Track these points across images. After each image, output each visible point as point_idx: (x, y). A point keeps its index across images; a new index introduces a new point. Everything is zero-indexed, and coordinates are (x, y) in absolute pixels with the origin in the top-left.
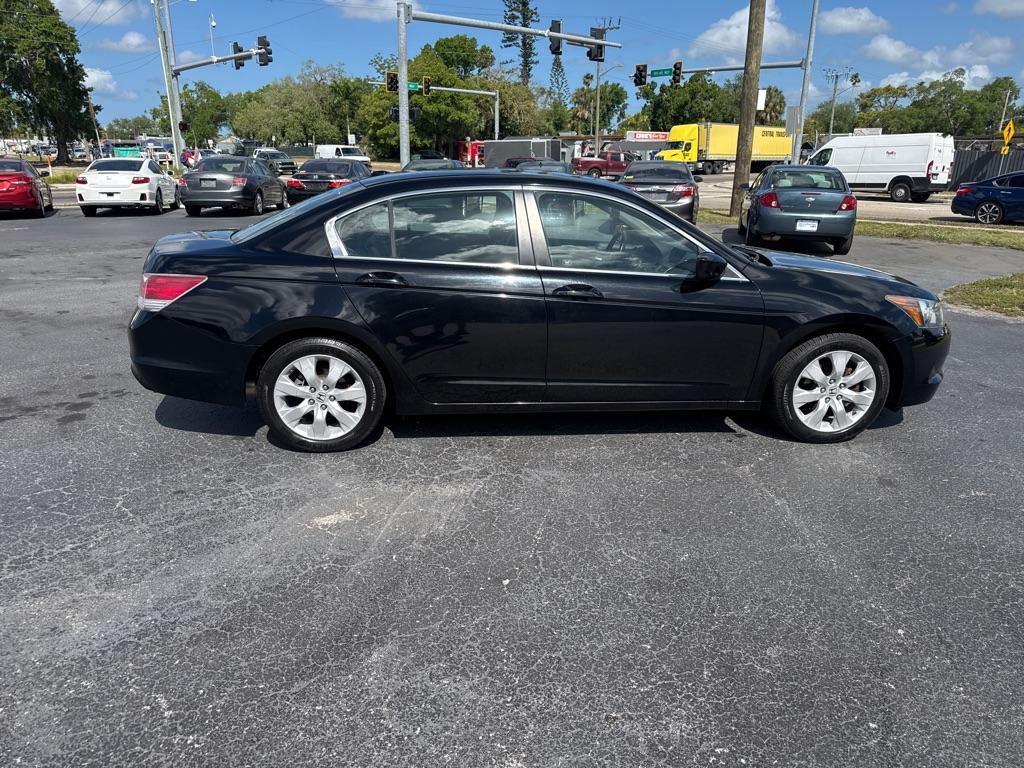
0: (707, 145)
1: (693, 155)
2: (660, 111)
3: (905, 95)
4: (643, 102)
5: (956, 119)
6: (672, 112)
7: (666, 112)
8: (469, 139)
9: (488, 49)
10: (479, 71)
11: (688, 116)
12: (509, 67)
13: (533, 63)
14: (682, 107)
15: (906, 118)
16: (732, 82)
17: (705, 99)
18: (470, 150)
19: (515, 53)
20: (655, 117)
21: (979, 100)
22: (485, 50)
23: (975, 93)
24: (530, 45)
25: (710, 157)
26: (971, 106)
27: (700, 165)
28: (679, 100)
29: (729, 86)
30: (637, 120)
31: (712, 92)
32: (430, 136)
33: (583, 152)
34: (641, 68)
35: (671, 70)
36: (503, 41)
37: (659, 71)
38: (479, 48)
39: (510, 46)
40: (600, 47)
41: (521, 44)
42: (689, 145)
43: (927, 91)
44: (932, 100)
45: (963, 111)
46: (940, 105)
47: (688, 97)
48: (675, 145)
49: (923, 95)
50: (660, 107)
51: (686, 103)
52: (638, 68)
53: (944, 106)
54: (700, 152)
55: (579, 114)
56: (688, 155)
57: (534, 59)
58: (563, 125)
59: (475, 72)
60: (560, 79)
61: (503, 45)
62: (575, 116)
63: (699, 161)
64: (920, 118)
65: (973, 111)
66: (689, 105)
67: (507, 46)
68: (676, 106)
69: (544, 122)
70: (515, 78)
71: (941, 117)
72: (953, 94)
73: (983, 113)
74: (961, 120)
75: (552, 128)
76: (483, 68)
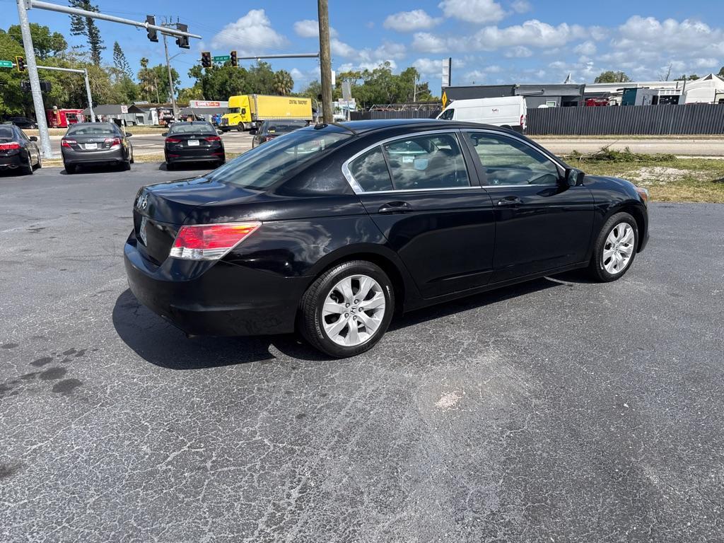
0: (256, 110)
1: (248, 118)
2: (208, 86)
3: (361, 78)
4: (194, 80)
5: (391, 93)
6: (217, 87)
7: (212, 87)
8: (56, 107)
9: (59, 35)
10: (55, 53)
11: (229, 90)
12: (80, 51)
13: (101, 48)
14: (224, 84)
15: (364, 92)
16: (255, 67)
17: (239, 78)
18: (59, 117)
19: (83, 40)
20: (205, 90)
21: (401, 81)
22: (57, 36)
23: (398, 77)
24: (96, 34)
25: (259, 119)
26: (397, 84)
27: (254, 124)
28: (219, 79)
29: (253, 69)
30: (194, 93)
31: (242, 74)
32: (19, 106)
33: (159, 116)
34: (206, 55)
35: (229, 57)
36: (72, 30)
37: (220, 57)
38: (52, 35)
39: (78, 34)
40: (186, 37)
41: (88, 33)
42: (244, 110)
43: (372, 75)
44: (376, 81)
45: (393, 88)
46: (381, 84)
47: (227, 77)
48: (234, 110)
49: (370, 78)
50: (207, 84)
51: (227, 81)
52: (203, 55)
53: (383, 85)
54: (252, 115)
55: (147, 88)
56: (244, 117)
57: (102, 45)
58: (135, 97)
59: (51, 53)
60: (122, 62)
61: (72, 33)
62: (143, 90)
63: (253, 121)
64: (372, 92)
65: (399, 87)
66: (228, 83)
67: (75, 34)
68: (219, 83)
69: (119, 94)
70: (88, 59)
71: (382, 92)
72: (386, 77)
73: (404, 89)
74: (393, 93)
75: (126, 98)
76: (58, 51)
